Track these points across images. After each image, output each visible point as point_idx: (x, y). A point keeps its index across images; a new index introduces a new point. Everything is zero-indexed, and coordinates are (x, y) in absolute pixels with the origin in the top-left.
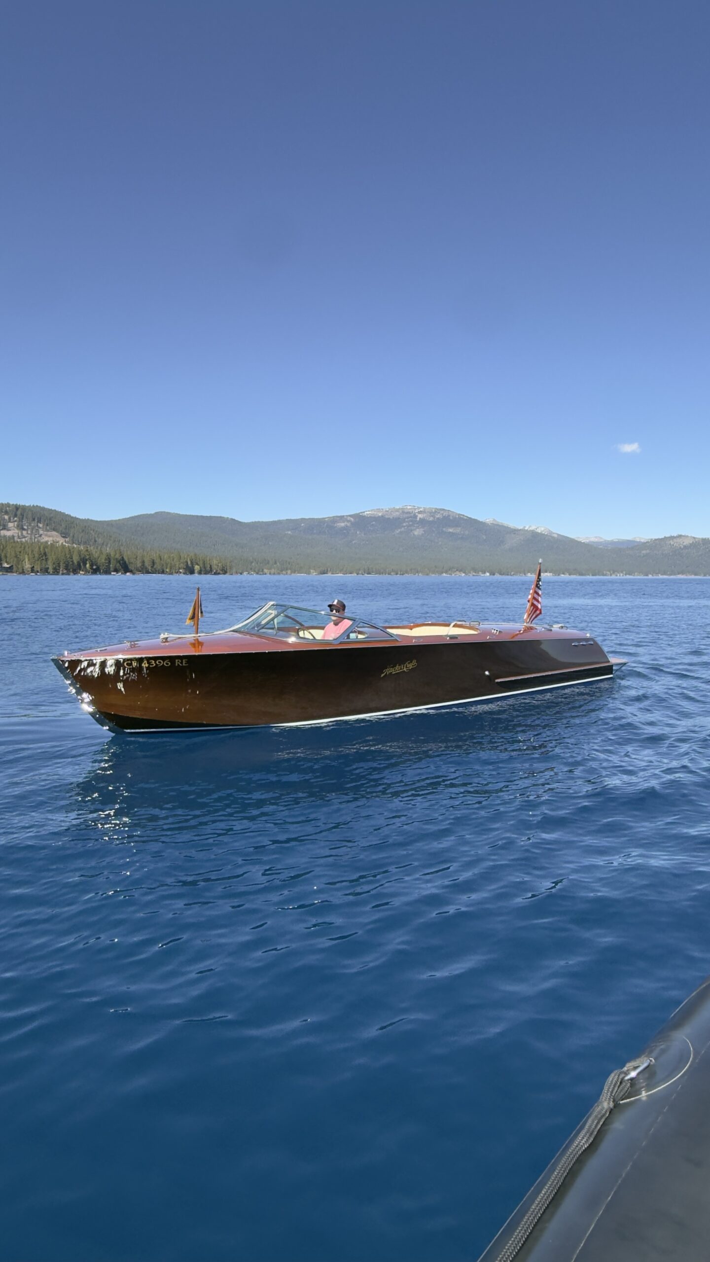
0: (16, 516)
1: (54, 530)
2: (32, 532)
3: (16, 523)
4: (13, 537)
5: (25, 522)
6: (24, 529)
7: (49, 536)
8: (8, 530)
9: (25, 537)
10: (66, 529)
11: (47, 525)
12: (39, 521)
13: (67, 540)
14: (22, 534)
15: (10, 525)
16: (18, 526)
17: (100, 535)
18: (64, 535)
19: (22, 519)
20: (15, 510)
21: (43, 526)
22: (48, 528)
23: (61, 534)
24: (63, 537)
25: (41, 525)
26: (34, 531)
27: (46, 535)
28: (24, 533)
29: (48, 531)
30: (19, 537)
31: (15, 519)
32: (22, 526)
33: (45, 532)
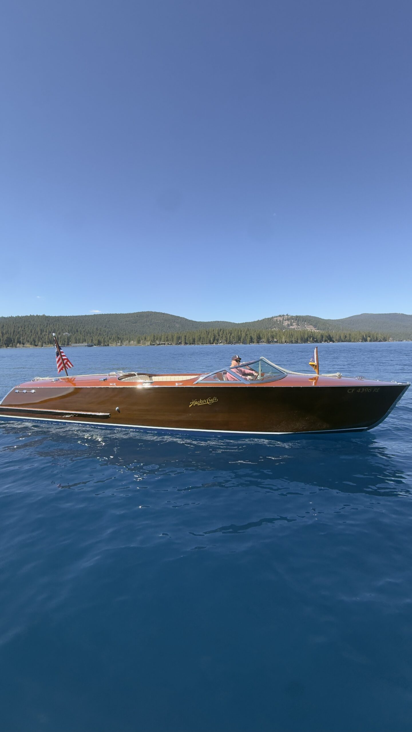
0: (296, 320)
1: (311, 325)
2: (302, 326)
3: (296, 323)
4: (294, 328)
5: (299, 322)
6: (299, 325)
7: (309, 327)
8: (293, 326)
9: (299, 328)
10: (316, 324)
11: (308, 323)
12: (305, 322)
13: (316, 328)
14: (298, 327)
15: (294, 324)
16: (297, 324)
17: (331, 326)
18: (315, 326)
19: (299, 321)
20: (296, 317)
21: (307, 323)
22: (309, 324)
23: (314, 326)
24: (314, 327)
25: (306, 323)
26: (303, 326)
27: (308, 327)
28: (299, 326)
29: (308, 325)
30: (297, 329)
31: (296, 321)
32: (298, 324)
33: (307, 326)
